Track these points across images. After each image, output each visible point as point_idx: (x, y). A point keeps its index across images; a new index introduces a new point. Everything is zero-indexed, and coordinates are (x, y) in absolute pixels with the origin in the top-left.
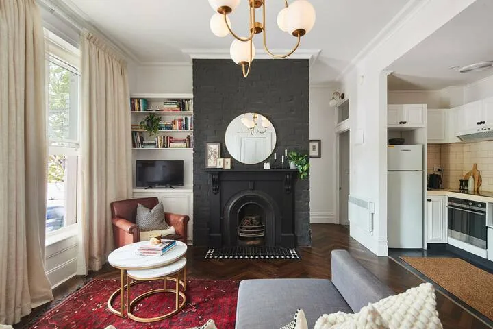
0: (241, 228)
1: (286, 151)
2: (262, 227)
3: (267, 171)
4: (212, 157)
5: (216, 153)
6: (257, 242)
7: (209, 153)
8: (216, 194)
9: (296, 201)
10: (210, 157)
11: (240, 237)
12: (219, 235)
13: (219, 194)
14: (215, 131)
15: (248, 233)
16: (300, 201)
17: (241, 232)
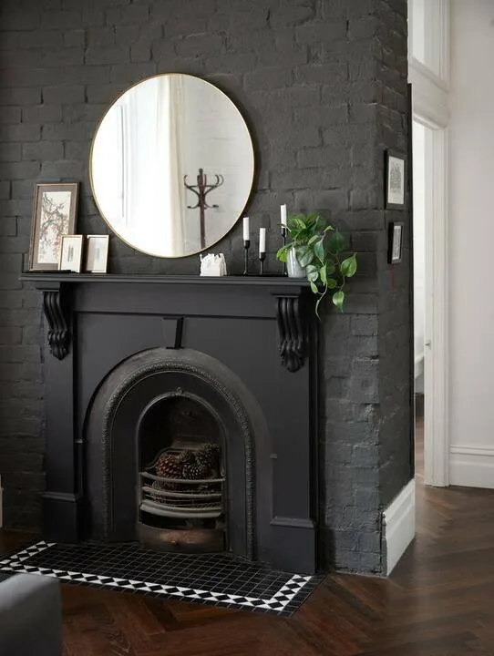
0: (149, 482)
1: (283, 208)
2: (216, 487)
3: (211, 283)
4: (51, 234)
5: (62, 216)
6: (192, 537)
7: (43, 219)
8: (61, 357)
9: (330, 400)
10: (44, 232)
11: (145, 514)
12: (71, 497)
13: (70, 358)
14: (64, 143)
15: (168, 500)
16: (344, 401)
17: (146, 495)
